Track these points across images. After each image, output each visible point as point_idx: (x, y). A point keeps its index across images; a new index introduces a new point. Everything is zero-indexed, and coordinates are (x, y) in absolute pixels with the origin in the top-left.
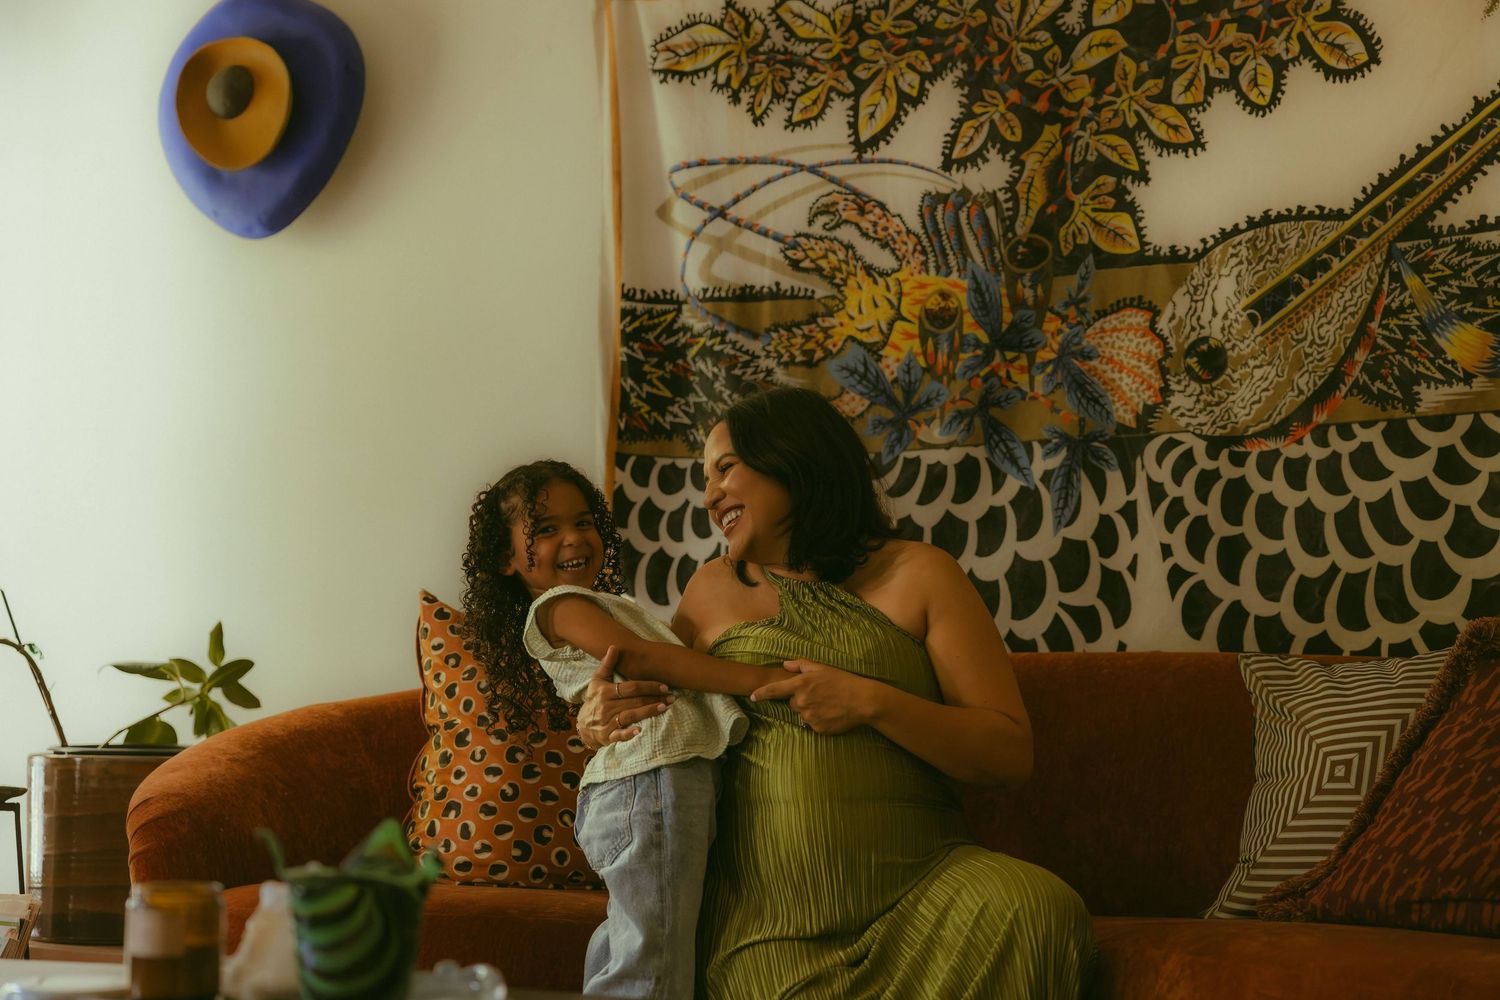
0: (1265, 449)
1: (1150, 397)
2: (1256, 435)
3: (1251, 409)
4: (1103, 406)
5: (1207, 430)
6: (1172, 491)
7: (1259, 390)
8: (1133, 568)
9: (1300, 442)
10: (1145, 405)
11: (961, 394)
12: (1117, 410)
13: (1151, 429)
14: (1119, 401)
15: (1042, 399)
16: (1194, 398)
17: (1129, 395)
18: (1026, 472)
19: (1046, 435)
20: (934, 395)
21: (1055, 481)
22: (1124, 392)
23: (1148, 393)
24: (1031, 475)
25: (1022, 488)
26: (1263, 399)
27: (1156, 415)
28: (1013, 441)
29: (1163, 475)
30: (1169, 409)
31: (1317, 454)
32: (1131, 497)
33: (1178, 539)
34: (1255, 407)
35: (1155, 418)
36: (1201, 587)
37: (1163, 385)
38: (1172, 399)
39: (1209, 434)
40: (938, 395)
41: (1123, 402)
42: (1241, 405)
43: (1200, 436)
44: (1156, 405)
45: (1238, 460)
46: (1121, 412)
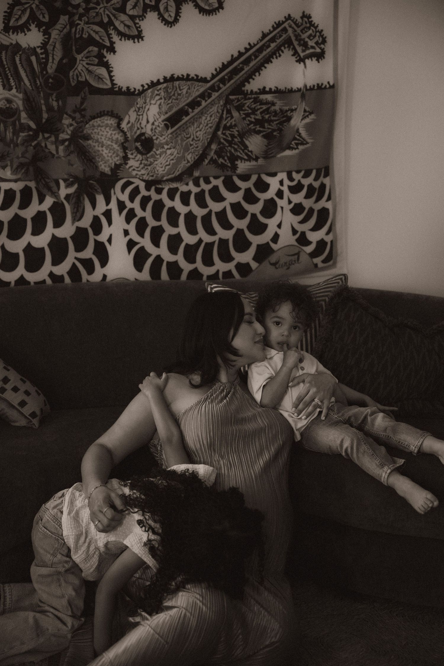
0: (171, 187)
1: (118, 160)
2: (167, 180)
3: (165, 168)
4: (94, 163)
5: (146, 177)
6: (129, 205)
7: (169, 160)
8: (110, 240)
9: (187, 184)
10: (115, 164)
11: (22, 154)
12: (101, 165)
13: (119, 176)
14: (101, 161)
15: (63, 158)
16: (139, 162)
17: (107, 158)
18: (56, 194)
19: (66, 177)
20: (6, 153)
21: (72, 200)
22: (104, 157)
23: (117, 158)
24: (59, 196)
25: (54, 202)
26: (171, 164)
27: (121, 169)
28: (48, 178)
29: (125, 197)
30: (127, 167)
31: (195, 190)
32: (109, 207)
33: (132, 227)
34: (167, 167)
35: (121, 170)
36: (142, 249)
37: (124, 155)
38: (129, 162)
39: (146, 179)
40: (8, 154)
41: (103, 162)
42: (160, 166)
43: (143, 180)
44: (121, 165)
45: (159, 191)
46: (103, 167)
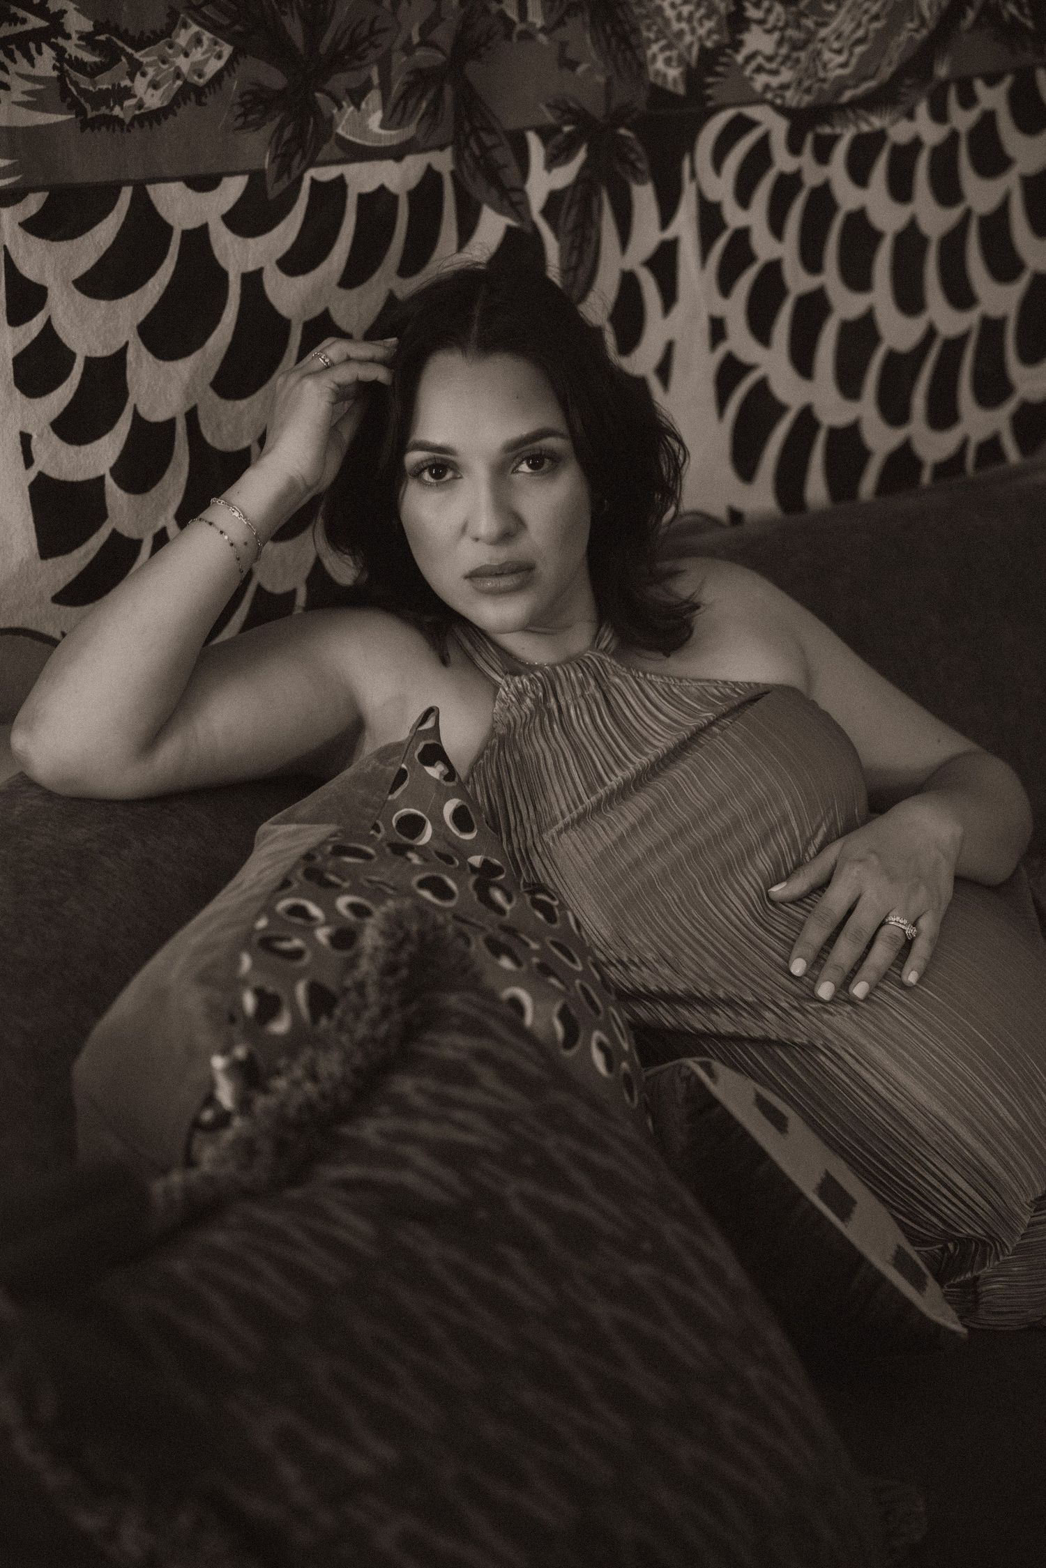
0: (865, 128)
1: (710, 32)
2: (854, 104)
3: (851, 54)
4: (631, 47)
5: (792, 98)
6: (734, 217)
7: (865, 19)
8: (664, 370)
9: (910, 115)
10: (703, 49)
11: (422, 31)
12: (654, 57)
13: (710, 98)
14: (657, 40)
15: (542, 38)
16: (776, 35)
17: (676, 26)
18: (516, 197)
19: (549, 118)
20: (364, 30)
21: (568, 213)
22: (667, 22)
23: (709, 24)
24: (525, 202)
25: (509, 229)
26: (872, 35)
27: (720, 69)
28: (491, 131)
29: (721, 188)
30: (740, 58)
31: (932, 134)
32: (669, 234)
33: (735, 309)
34: (859, 50)
35: (718, 74)
36: (762, 387)
37: (732, 8)
38: (747, 37)
39: (794, 104)
40: (372, 32)
41: (663, 43)
42: (836, 45)
43: (782, 110)
44: (719, 49)
45: (823, 154)
46: (660, 65)
